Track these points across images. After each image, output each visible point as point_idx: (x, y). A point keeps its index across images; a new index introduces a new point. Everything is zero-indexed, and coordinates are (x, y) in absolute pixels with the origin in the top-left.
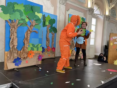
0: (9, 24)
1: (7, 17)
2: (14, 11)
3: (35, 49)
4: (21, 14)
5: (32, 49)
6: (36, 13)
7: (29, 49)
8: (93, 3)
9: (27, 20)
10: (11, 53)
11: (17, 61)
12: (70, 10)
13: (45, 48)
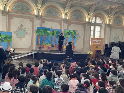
0: (38, 36)
1: (37, 34)
2: (39, 32)
3: (47, 45)
4: (42, 33)
5: (46, 44)
6: (47, 31)
7: (45, 44)
8: (89, 18)
9: (44, 34)
10: (38, 45)
11: (40, 48)
12: (72, 25)
13: (54, 45)
